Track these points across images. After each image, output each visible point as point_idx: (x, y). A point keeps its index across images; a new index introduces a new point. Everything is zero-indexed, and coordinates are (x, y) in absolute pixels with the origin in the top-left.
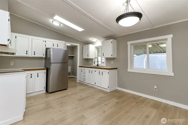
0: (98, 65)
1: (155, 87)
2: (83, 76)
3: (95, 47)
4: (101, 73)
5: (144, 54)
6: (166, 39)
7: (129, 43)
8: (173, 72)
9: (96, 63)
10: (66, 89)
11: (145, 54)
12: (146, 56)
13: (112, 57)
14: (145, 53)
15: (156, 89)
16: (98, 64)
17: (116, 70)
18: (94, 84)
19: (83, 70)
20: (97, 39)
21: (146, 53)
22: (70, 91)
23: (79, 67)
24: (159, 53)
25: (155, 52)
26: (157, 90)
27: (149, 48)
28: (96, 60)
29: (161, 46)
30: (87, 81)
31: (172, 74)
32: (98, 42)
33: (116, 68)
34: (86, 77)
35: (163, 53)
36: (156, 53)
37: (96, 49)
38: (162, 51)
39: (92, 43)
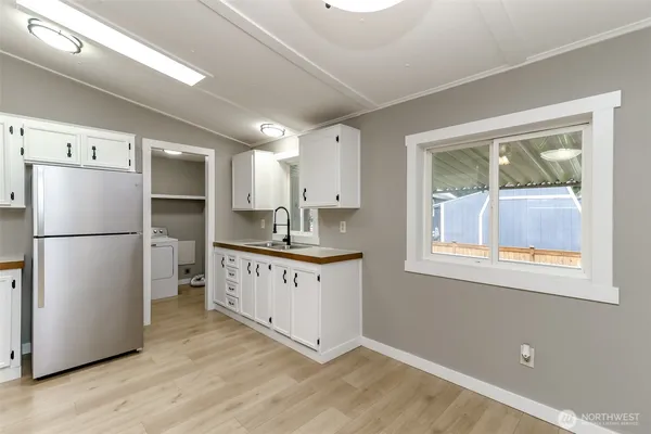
0: (287, 240)
1: (526, 351)
2: (227, 286)
3: (280, 161)
4: (290, 277)
5: (479, 190)
6: (587, 119)
7: (412, 141)
8: (614, 285)
9: (282, 232)
10: (134, 352)
11: (483, 189)
12: (488, 199)
13: (339, 205)
14: (484, 187)
15: (527, 360)
16: (289, 236)
17: (360, 261)
18: (266, 323)
19: (227, 262)
20: (282, 128)
21: (488, 189)
22: (151, 361)
23: (217, 245)
24: (536, 186)
25: (522, 182)
26: (531, 364)
27: (500, 166)
28: (281, 218)
29: (547, 156)
30: (240, 308)
31: (612, 295)
32: (287, 140)
33: (359, 256)
34: (239, 292)
35: (551, 185)
36: (526, 186)
37: (285, 168)
38: (548, 177)
39: (266, 145)
